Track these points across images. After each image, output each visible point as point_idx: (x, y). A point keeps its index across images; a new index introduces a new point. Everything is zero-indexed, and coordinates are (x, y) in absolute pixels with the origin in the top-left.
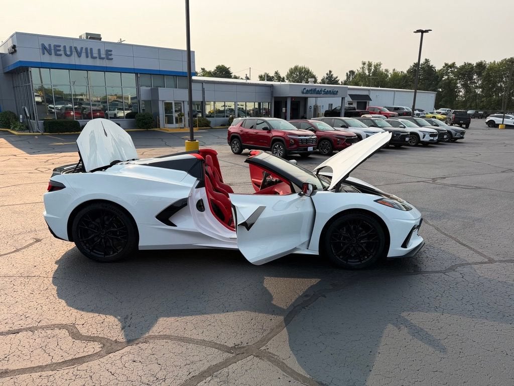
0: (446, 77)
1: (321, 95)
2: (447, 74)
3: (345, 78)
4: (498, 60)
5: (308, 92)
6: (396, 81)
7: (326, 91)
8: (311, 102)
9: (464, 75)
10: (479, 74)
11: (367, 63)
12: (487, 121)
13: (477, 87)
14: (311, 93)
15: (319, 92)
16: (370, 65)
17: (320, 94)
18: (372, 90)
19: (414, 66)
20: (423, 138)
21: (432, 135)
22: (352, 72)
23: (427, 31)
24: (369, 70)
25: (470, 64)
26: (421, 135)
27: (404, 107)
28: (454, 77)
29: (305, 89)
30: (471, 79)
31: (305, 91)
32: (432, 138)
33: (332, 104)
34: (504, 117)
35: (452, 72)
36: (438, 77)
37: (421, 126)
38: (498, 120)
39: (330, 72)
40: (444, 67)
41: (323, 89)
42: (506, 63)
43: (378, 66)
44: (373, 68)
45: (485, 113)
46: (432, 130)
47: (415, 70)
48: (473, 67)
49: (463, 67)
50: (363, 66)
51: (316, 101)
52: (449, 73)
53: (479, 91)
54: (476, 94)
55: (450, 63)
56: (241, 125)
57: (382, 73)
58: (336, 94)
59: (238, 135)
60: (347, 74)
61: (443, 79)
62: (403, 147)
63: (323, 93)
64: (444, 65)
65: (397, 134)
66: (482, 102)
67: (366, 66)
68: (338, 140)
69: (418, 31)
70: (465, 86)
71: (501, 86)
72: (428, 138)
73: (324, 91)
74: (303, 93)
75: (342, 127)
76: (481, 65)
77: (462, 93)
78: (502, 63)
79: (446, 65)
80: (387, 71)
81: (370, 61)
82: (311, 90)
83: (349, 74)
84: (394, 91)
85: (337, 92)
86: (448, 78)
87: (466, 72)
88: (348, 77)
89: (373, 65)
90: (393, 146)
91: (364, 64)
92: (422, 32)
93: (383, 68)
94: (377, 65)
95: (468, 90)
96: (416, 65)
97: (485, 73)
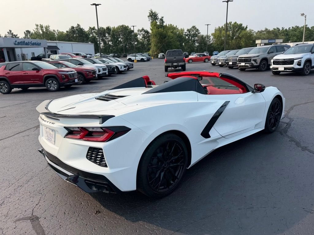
0: (92, 35)
1: (29, 46)
2: (92, 33)
3: (24, 35)
4: (116, 26)
5: (19, 43)
6: (62, 37)
7: (32, 43)
8: (18, 51)
9: (101, 34)
10: (109, 34)
11: (39, 25)
12: (128, 59)
13: (109, 41)
15: (27, 44)
16: (42, 27)
17: (28, 45)
18: (58, 42)
19: (71, 28)
20: (121, 69)
21: (124, 67)
22: (28, 32)
23: (98, 5)
24: (42, 30)
25: (103, 28)
26: (119, 67)
28: (96, 35)
29: (16, 41)
30: (105, 36)
31: (16, 43)
32: (125, 69)
33: (34, 53)
34: (135, 56)
35: (94, 32)
36: (87, 35)
38: (133, 58)
39: (10, 31)
40: (89, 29)
41: (30, 42)
42: (120, 28)
43: (47, 28)
44: (44, 28)
46: (124, 64)
47: (73, 31)
48: (105, 30)
50: (36, 27)
51: (21, 51)
52: (93, 33)
53: (110, 43)
54: (110, 45)
55: (92, 27)
56: (5, 69)
57: (50, 32)
58: (40, 45)
59: (5, 77)
60: (25, 32)
61: (90, 36)
63: (30, 44)
64: (89, 28)
65: (110, 68)
66: (114, 49)
67: (39, 27)
68: (88, 73)
69: (94, 4)
70: (103, 40)
71: (121, 40)
73: (31, 43)
74: (15, 44)
75: (79, 65)
76: (108, 28)
77: (102, 44)
78: (118, 28)
79: (90, 28)
80: (54, 31)
81: (41, 24)
82: (21, 42)
83: (26, 33)
84: (71, 43)
85: (40, 43)
86: (93, 36)
87: (102, 32)
88: (26, 35)
89: (44, 27)
91: (37, 26)
92: (96, 5)
93: (51, 29)
94: (47, 27)
95: (105, 43)
96: (73, 27)
97: (111, 33)
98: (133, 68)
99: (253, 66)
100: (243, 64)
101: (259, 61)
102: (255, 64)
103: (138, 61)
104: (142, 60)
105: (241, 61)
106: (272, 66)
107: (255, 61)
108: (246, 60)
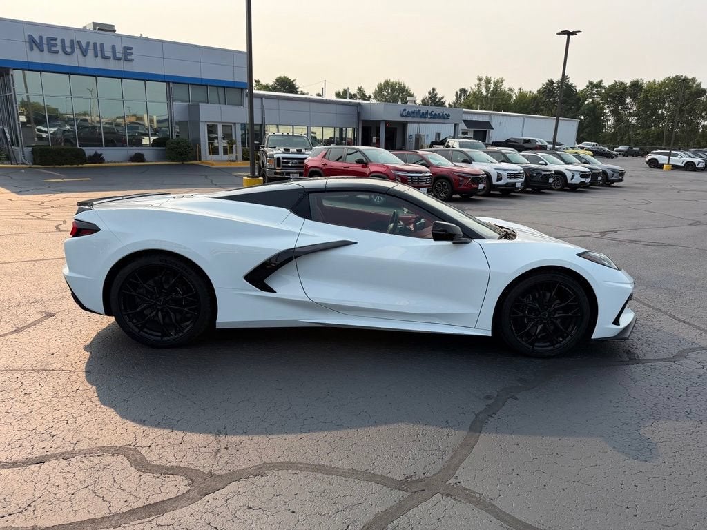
0: (591, 100)
1: (427, 120)
2: (591, 96)
3: (454, 99)
4: (660, 78)
5: (409, 115)
6: (524, 104)
7: (433, 113)
8: (412, 130)
9: (613, 97)
10: (634, 97)
11: (484, 78)
12: (647, 159)
13: (631, 115)
14: (414, 117)
15: (424, 116)
16: (488, 81)
17: (425, 117)
18: (494, 114)
19: (548, 84)
20: (572, 179)
21: (584, 175)
22: (463, 91)
23: (574, 33)
24: (487, 88)
25: (622, 83)
26: (569, 175)
27: (537, 139)
28: (601, 100)
29: (405, 110)
30: (623, 103)
31: (405, 113)
32: (583, 180)
33: (440, 133)
34: (670, 155)
35: (598, 93)
36: (579, 99)
37: (567, 163)
38: (662, 159)
39: (434, 90)
40: (587, 87)
41: (430, 112)
42: (670, 83)
43: (498, 83)
44: (492, 85)
45: (641, 149)
46: (583, 168)
47: (549, 89)
48: (625, 88)
49: (613, 87)
50: (478, 82)
51: (419, 128)
52: (594, 94)
53: (633, 120)
54: (630, 125)
55: (595, 81)
56: (324, 157)
57: (504, 93)
58: (448, 119)
59: (320, 171)
60: (457, 93)
61: (586, 102)
62: (544, 191)
63: (429, 116)
64: (588, 84)
65: (537, 174)
66: (638, 134)
67: (483, 83)
68: (461, 179)
69: (563, 33)
70: (615, 112)
71: (663, 114)
72: (577, 180)
73: (431, 114)
74: (402, 115)
76: (636, 85)
77: (611, 122)
78: (664, 82)
79: (591, 83)
80: (511, 90)
81: (489, 76)
82: (413, 112)
83: (459, 93)
84: (523, 117)
85: (449, 115)
86: (593, 102)
87: (617, 94)
88: (458, 98)
89: (492, 82)
90: (531, 190)
91: (480, 79)
92: (569, 34)
93: (505, 86)
94: (498, 81)
95: (619, 119)
96: (551, 82)
98: (621, 180)
104: (690, 167)
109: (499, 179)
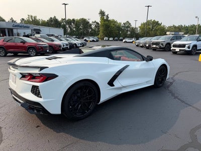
2: (63, 22)
9: (68, 23)
10: (74, 23)
12: (84, 39)
16: (32, 17)
18: (41, 27)
20: (78, 45)
21: (80, 44)
22: (23, 19)
24: (32, 19)
28: (66, 24)
29: (14, 24)
30: (71, 25)
34: (89, 38)
35: (65, 22)
36: (60, 23)
38: (87, 39)
39: (12, 18)
40: (62, 20)
43: (35, 17)
48: (71, 20)
49: (68, 20)
51: (17, 31)
53: (74, 29)
54: (74, 31)
57: (37, 20)
60: (21, 20)
61: (62, 24)
66: (76, 33)
68: (56, 46)
69: (64, 4)
70: (69, 27)
71: (81, 28)
73: (23, 26)
75: (51, 41)
76: (73, 20)
78: (80, 20)
84: (49, 28)
85: (29, 27)
86: (64, 24)
87: (70, 22)
91: (29, 16)
95: (71, 29)
96: (51, 18)
97: (75, 22)
99: (161, 48)
100: (154, 46)
101: (164, 45)
102: (162, 47)
103: (91, 41)
104: (93, 41)
105: (153, 44)
106: (172, 48)
107: (162, 44)
108: (157, 44)
109: (64, 46)
